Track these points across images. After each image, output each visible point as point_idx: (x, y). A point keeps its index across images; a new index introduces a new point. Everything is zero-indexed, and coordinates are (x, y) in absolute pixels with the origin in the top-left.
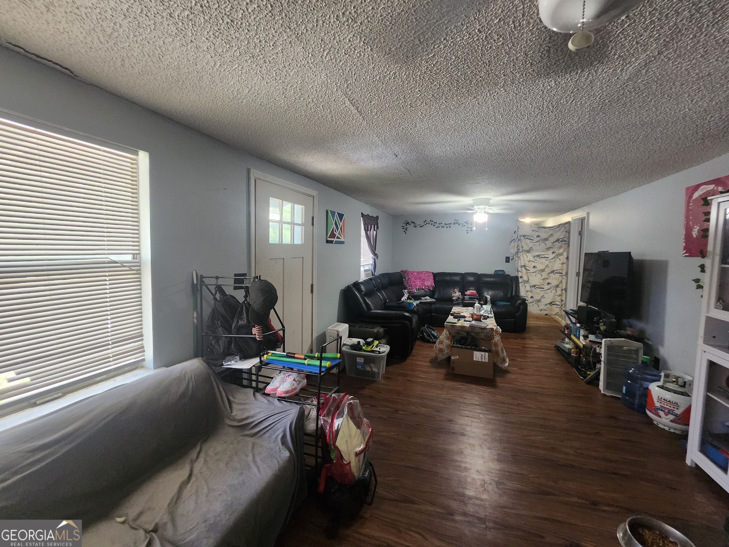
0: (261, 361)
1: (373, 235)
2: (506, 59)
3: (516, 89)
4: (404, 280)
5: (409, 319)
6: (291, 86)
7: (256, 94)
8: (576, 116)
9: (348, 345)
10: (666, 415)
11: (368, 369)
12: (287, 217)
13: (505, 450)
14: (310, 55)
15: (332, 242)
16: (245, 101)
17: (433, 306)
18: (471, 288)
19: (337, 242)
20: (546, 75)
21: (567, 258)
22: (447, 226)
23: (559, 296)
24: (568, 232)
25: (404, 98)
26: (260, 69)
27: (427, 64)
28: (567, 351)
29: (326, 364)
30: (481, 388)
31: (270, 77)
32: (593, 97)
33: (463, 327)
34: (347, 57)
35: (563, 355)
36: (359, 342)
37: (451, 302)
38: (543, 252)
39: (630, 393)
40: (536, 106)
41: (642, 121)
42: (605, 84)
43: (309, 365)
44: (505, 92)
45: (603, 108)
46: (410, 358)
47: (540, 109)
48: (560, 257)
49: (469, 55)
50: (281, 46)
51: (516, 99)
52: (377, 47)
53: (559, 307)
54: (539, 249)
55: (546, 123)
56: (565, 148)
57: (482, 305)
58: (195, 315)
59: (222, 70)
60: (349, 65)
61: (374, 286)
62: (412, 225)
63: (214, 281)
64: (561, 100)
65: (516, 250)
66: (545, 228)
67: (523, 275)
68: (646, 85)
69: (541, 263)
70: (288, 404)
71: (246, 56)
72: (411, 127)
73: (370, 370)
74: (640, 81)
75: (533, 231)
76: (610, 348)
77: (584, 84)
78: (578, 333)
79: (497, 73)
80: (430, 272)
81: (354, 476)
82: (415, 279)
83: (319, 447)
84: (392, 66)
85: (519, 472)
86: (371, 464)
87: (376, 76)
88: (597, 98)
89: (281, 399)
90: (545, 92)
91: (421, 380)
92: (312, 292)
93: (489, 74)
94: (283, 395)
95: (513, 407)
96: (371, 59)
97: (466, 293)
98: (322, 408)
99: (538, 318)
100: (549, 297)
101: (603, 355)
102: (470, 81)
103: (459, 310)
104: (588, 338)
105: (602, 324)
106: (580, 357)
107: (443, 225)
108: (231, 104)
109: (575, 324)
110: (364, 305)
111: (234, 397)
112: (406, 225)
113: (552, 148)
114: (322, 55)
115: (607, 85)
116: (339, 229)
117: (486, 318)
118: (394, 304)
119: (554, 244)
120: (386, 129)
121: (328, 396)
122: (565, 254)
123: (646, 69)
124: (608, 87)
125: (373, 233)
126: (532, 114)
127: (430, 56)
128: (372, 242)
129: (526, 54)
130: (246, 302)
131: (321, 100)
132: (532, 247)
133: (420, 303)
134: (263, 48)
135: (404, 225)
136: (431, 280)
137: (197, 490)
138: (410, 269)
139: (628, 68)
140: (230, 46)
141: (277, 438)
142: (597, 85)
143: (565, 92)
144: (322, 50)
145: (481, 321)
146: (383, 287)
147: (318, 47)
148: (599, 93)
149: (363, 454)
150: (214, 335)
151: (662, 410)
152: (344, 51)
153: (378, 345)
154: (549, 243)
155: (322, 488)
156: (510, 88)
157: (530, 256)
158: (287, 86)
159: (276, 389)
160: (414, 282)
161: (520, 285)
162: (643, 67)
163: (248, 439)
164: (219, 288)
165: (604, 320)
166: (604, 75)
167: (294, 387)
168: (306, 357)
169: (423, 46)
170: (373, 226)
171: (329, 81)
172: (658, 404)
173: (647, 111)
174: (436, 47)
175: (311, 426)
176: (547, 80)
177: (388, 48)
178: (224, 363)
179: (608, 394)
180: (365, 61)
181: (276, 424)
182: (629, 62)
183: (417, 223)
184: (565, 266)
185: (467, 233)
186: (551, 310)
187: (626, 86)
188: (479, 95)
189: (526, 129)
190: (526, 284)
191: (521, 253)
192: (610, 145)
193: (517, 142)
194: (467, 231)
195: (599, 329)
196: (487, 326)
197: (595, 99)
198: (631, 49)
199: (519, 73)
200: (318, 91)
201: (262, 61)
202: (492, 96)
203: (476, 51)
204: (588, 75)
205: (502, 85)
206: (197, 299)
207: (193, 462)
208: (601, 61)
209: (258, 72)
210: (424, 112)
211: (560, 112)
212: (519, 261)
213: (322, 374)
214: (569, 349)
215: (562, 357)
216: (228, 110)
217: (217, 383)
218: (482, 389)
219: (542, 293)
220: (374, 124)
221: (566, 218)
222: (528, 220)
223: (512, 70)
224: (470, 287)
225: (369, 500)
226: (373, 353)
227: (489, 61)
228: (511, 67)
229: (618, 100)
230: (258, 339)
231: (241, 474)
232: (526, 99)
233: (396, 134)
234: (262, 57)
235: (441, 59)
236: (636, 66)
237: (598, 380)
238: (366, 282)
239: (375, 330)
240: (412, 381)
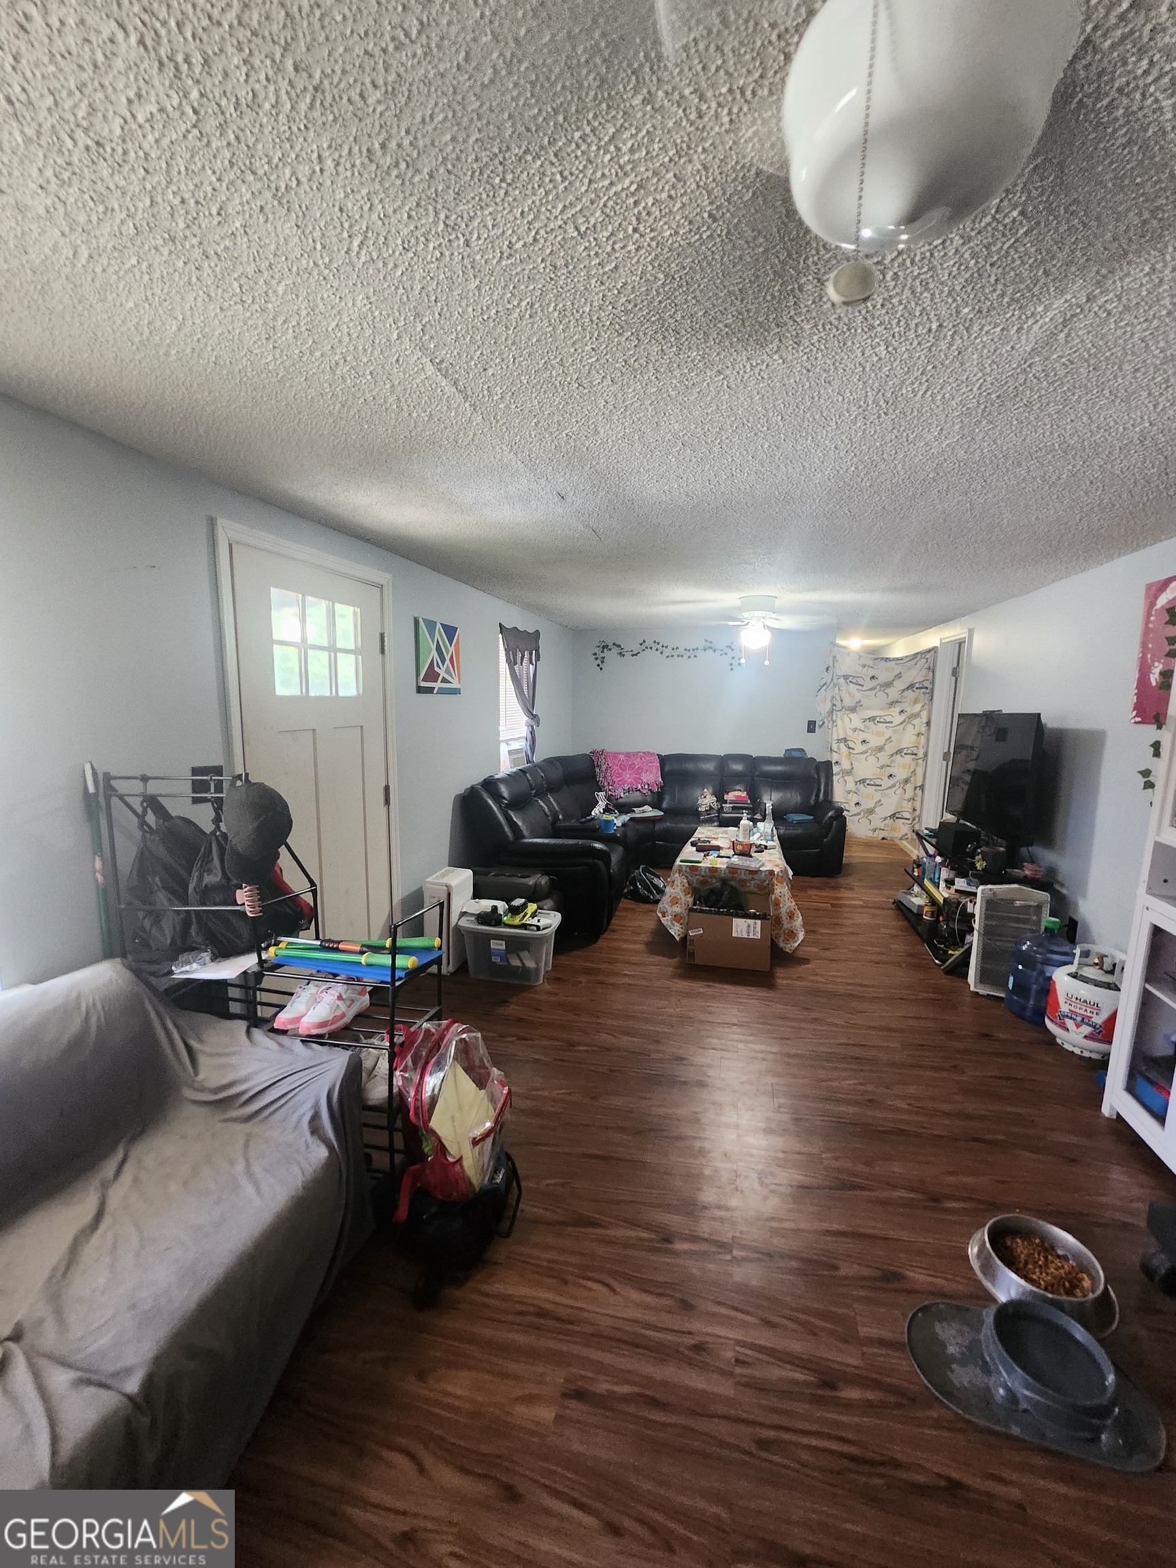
0: (261, 962)
1: (528, 673)
2: (777, 288)
3: (805, 357)
4: (597, 770)
5: (604, 856)
6: (285, 322)
7: (200, 336)
8: (934, 426)
9: (473, 915)
10: (1078, 1026)
11: (515, 962)
12: (317, 635)
13: (782, 1110)
14: (319, 247)
15: (430, 690)
16: (173, 352)
17: (658, 827)
18: (738, 788)
19: (442, 691)
20: (866, 330)
21: (928, 723)
22: (689, 654)
23: (909, 800)
24: (933, 670)
25: (561, 363)
26: (198, 273)
27: (603, 288)
28: (915, 911)
29: (406, 962)
30: (744, 991)
31: (226, 296)
32: (967, 386)
33: (713, 870)
34: (412, 259)
35: (907, 919)
36: (495, 908)
37: (696, 816)
38: (882, 709)
39: (1021, 988)
40: (851, 398)
41: (1065, 442)
42: (988, 357)
43: (369, 965)
44: (784, 362)
45: (988, 410)
46: (606, 935)
47: (860, 407)
48: (914, 722)
49: (695, 272)
50: (240, 218)
51: (808, 380)
52: (479, 238)
53: (909, 822)
54: (875, 705)
55: (876, 437)
56: (919, 492)
57: (754, 821)
58: (98, 864)
59: (98, 270)
60: (418, 278)
61: (530, 785)
62: (616, 650)
63: (137, 786)
64: (901, 388)
65: (829, 706)
66: (887, 659)
67: (841, 759)
68: (1067, 367)
69: (878, 734)
70: (326, 1048)
71: (154, 238)
72: (586, 434)
73: (520, 965)
74: (1055, 356)
75: (864, 666)
76: (991, 905)
77: (946, 356)
78: (937, 876)
79: (760, 319)
80: (652, 754)
81: (471, 1184)
82: (622, 770)
83: (397, 1130)
84: (523, 287)
85: (805, 1150)
86: (509, 1157)
87: (488, 308)
88: (975, 389)
89: (309, 1040)
90: (868, 369)
91: (626, 980)
92: (387, 801)
93: (743, 320)
94: (315, 1032)
95: (803, 1025)
96: (469, 267)
97: (726, 797)
98: (401, 1052)
99: (868, 845)
100: (891, 803)
101: (977, 918)
102: (705, 333)
103: (709, 834)
104: (954, 884)
105: (980, 856)
106: (938, 921)
107: (681, 651)
108: (138, 357)
109: (933, 857)
110: (506, 829)
111: (201, 1041)
112: (602, 652)
113: (893, 493)
114: (349, 249)
115: (993, 361)
116: (447, 662)
117: (761, 849)
118: (573, 823)
119: (904, 694)
120: (530, 435)
121: (412, 1029)
122: (924, 714)
123: (1066, 331)
124: (995, 367)
125: (525, 669)
126: (844, 415)
127: (607, 269)
128: (526, 691)
129: (819, 280)
130: (218, 833)
131: (365, 360)
132: (860, 701)
133: (631, 819)
134: (195, 218)
135: (598, 651)
136: (654, 771)
137: (115, 1246)
138: (610, 748)
139: (1030, 328)
140: (107, 208)
141: (299, 1121)
142: (973, 360)
143: (908, 372)
144: (345, 235)
145: (751, 856)
146: (552, 788)
147: (335, 227)
148: (977, 378)
149: (490, 1140)
150: (147, 907)
151: (1071, 1018)
152: (399, 242)
153: (536, 912)
154: (893, 693)
155: (402, 1213)
156: (793, 354)
157: (856, 720)
158: (274, 319)
159: (297, 1020)
160: (620, 775)
161: (835, 778)
162: (1060, 327)
163: (238, 1127)
164: (152, 802)
165: (984, 849)
166: (985, 339)
167: (338, 1013)
168: (365, 949)
169: (587, 244)
170: (526, 653)
171: (377, 313)
172: (1064, 1008)
173: (1072, 421)
174: (617, 247)
175: (378, 1092)
176: (869, 341)
177: (507, 243)
178: (173, 968)
179: (983, 991)
180: (455, 269)
181: (295, 1095)
182: (1033, 314)
183: (626, 646)
184: (923, 739)
185: (732, 669)
186: (893, 829)
187: (1029, 366)
188: (727, 367)
189: (836, 447)
190: (846, 778)
191: (839, 713)
192: (1007, 490)
193: (819, 475)
194: (731, 664)
195: (973, 866)
196: (763, 865)
197: (971, 390)
198: (1035, 286)
199: (808, 321)
200: (354, 336)
201: (197, 254)
202: (757, 371)
203: (709, 264)
204: (952, 336)
205: (775, 348)
206: (99, 826)
207: (105, 1186)
208: (977, 307)
209: (194, 279)
210: (612, 400)
211: (902, 416)
212: (835, 729)
213: (397, 984)
214: (920, 907)
215: (906, 923)
216: (135, 373)
217: (159, 1015)
218: (747, 992)
219: (878, 796)
220: (501, 422)
221: (930, 639)
222: (855, 643)
223: (792, 313)
224: (737, 784)
225: (505, 1224)
226: (526, 929)
227: (740, 290)
228: (790, 307)
229: (1015, 396)
230: (250, 915)
231: (219, 1201)
232: (829, 383)
233: (553, 447)
234: (195, 241)
235: (634, 278)
236: (1046, 324)
237: (967, 964)
238: (511, 779)
239: (531, 881)
240: (608, 984)
